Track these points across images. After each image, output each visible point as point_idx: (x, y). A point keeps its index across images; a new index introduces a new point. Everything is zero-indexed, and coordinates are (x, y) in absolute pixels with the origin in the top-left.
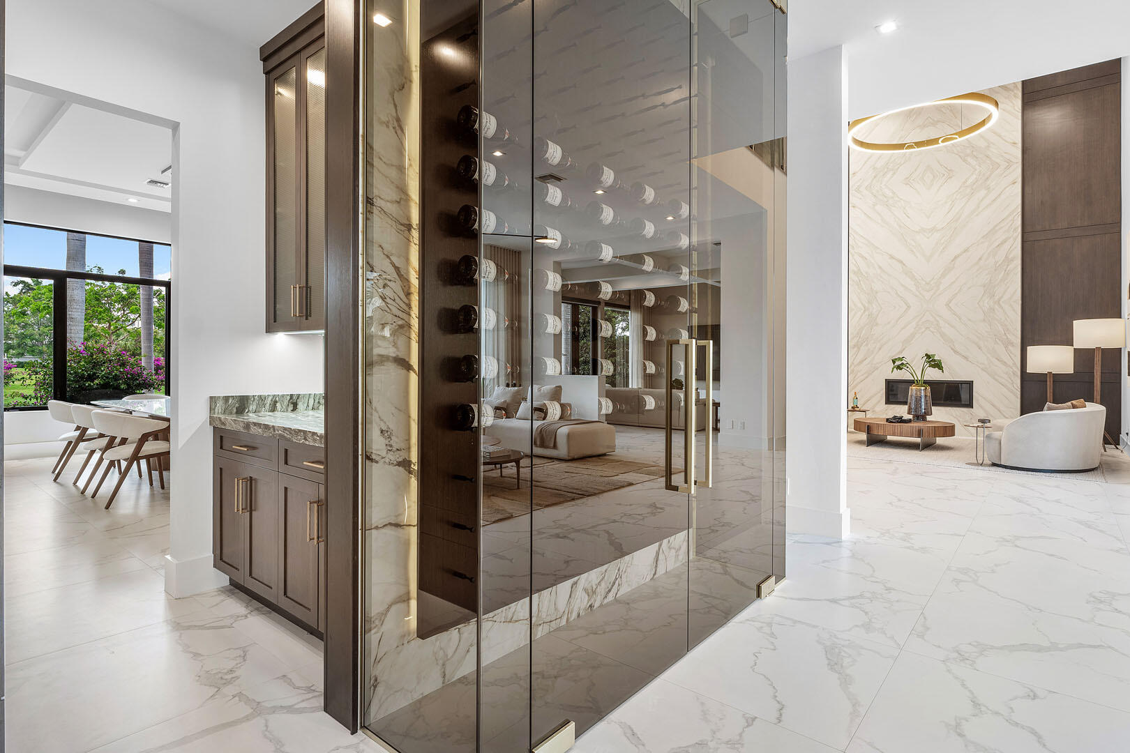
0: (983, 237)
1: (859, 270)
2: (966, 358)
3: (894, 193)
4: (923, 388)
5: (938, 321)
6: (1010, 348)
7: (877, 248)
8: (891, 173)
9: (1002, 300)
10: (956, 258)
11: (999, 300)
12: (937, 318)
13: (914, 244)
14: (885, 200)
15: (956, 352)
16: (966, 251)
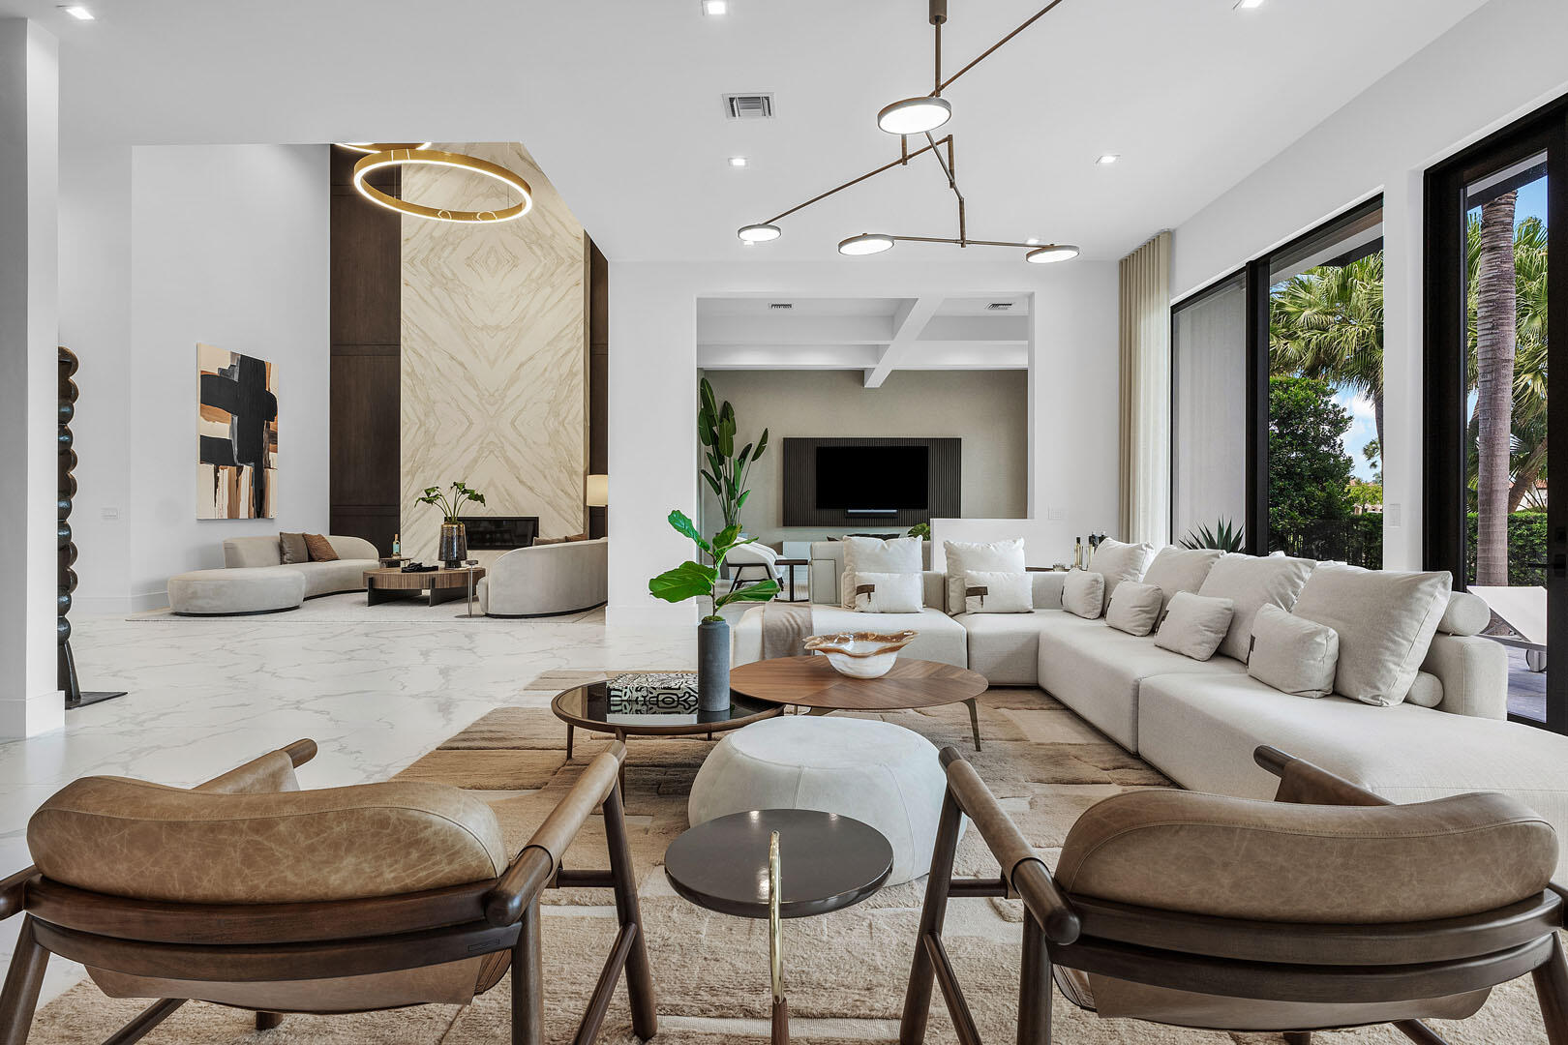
0: (548, 344)
1: (413, 371)
2: (531, 489)
3: (454, 274)
4: (455, 526)
5: (502, 443)
6: (574, 477)
7: (435, 343)
8: (451, 248)
9: (566, 421)
10: (521, 365)
11: (564, 421)
12: (502, 439)
13: (477, 343)
14: (445, 281)
15: (521, 482)
16: (531, 358)
